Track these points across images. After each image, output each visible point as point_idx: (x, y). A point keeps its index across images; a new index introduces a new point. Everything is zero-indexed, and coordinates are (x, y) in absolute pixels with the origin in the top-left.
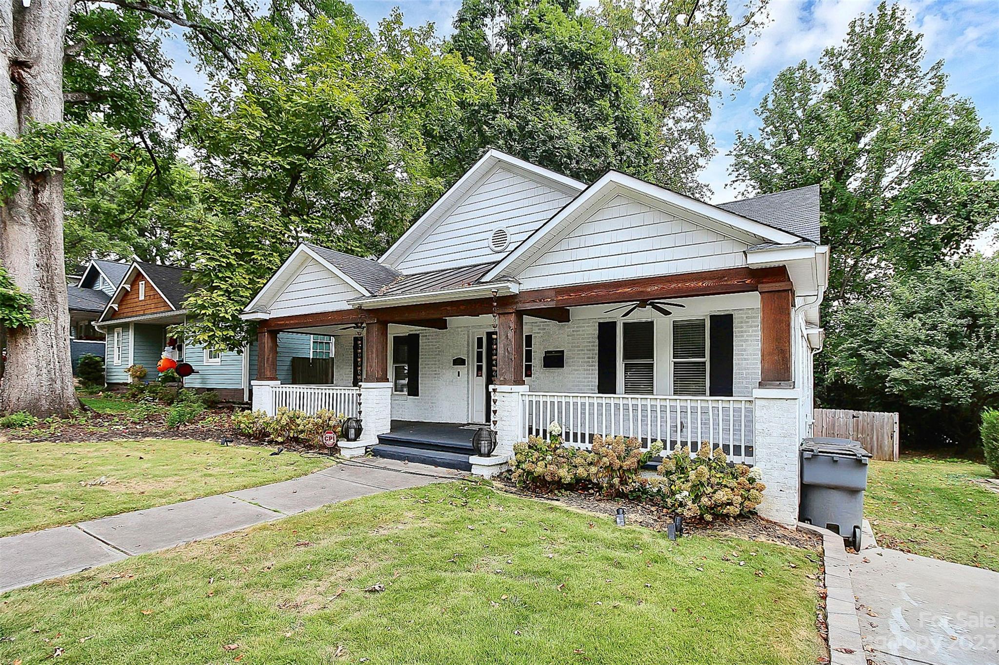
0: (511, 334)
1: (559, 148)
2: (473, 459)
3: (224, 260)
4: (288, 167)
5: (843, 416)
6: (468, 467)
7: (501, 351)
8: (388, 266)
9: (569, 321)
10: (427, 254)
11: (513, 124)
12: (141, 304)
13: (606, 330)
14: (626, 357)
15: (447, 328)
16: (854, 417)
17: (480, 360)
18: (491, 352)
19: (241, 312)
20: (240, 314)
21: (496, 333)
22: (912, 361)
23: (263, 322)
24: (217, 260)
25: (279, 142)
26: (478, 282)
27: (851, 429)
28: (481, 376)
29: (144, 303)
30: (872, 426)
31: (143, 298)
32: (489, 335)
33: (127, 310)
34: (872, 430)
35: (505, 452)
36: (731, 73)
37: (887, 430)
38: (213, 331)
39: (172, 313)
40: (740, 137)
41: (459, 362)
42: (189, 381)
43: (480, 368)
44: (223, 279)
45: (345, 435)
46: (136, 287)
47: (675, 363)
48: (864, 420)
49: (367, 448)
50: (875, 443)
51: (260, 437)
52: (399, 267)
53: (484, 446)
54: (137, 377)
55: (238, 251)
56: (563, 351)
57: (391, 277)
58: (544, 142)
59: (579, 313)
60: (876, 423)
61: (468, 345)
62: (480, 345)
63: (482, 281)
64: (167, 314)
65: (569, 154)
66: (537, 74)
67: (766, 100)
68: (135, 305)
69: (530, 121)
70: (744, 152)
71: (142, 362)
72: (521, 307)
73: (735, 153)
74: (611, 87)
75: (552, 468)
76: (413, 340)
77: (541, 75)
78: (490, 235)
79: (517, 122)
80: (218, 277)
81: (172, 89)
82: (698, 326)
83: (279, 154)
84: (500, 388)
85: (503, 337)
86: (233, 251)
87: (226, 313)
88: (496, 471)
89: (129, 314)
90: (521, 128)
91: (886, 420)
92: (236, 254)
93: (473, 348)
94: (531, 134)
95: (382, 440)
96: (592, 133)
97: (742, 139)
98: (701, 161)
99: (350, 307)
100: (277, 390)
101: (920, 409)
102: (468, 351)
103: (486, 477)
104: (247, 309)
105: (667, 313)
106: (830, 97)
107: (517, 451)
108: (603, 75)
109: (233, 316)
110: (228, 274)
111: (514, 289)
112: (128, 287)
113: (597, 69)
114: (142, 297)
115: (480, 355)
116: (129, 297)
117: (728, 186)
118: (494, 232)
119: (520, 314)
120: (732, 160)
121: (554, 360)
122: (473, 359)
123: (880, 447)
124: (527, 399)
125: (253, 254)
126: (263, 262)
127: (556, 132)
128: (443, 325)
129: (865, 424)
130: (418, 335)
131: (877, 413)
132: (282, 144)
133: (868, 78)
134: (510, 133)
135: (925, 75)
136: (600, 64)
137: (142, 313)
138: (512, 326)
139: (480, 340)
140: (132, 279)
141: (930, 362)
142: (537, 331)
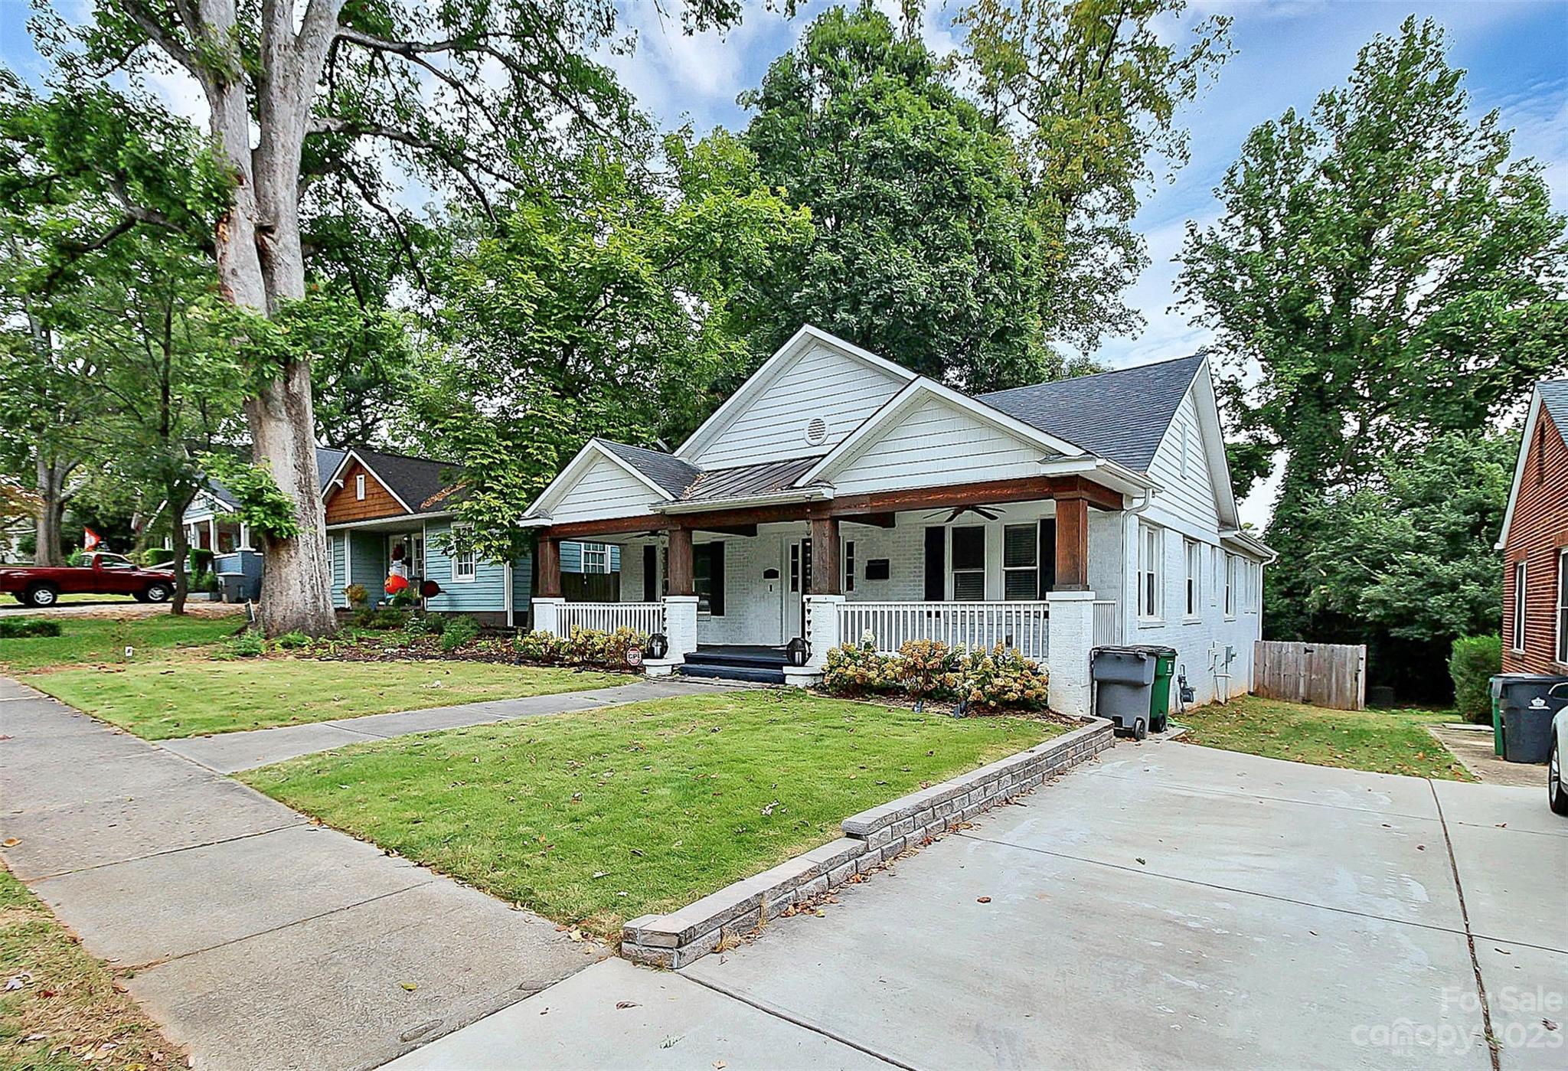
0: (826, 542)
1: (898, 292)
2: (786, 670)
3: (497, 456)
4: (567, 342)
5: (1292, 650)
6: (781, 679)
7: (815, 559)
8: (685, 460)
9: (894, 526)
10: (733, 446)
11: (837, 259)
12: (359, 504)
13: (934, 536)
14: (955, 566)
15: (756, 535)
16: (1306, 651)
17: (795, 571)
18: (806, 561)
19: (518, 518)
20: (517, 520)
21: (809, 540)
22: (1393, 574)
23: (544, 529)
24: (490, 457)
25: (555, 311)
26: (791, 487)
27: (1303, 668)
28: (797, 590)
29: (364, 504)
30: (1331, 664)
31: (363, 498)
32: (804, 541)
33: (338, 513)
34: (1331, 668)
35: (818, 661)
36: (1168, 142)
37: (1349, 668)
38: (489, 540)
39: (409, 517)
40: (1192, 231)
41: (771, 574)
42: (435, 605)
43: (795, 582)
44: (496, 478)
45: (649, 654)
46: (352, 482)
47: (1007, 572)
48: (1320, 656)
49: (673, 666)
50: (1334, 687)
51: (550, 658)
52: (698, 461)
53: (798, 656)
54: (356, 600)
55: (510, 444)
56: (887, 561)
57: (689, 475)
58: (879, 282)
59: (903, 518)
60: (1336, 659)
61: (782, 556)
62: (795, 555)
63: (796, 485)
64: (400, 519)
65: (912, 299)
66: (869, 187)
67: (1232, 173)
68: (351, 506)
69: (860, 253)
70: (1198, 255)
71: (364, 581)
72: (836, 513)
73: (1184, 257)
74: (970, 200)
75: (862, 670)
76: (717, 548)
77: (875, 188)
78: (806, 425)
79: (843, 256)
80: (489, 475)
81: (389, 216)
82: (1029, 530)
83: (556, 326)
84: (814, 598)
85: (818, 545)
86: (504, 443)
87: (503, 518)
88: (810, 681)
89: (343, 519)
90: (849, 262)
91: (1349, 655)
92: (506, 447)
93: (787, 558)
94: (861, 272)
95: (688, 658)
96: (943, 269)
97: (1196, 235)
98: (1127, 275)
99: (652, 512)
100: (563, 608)
101: (1404, 641)
102: (781, 561)
103: (800, 686)
104: (526, 514)
105: (993, 518)
106: (1327, 170)
107: (830, 656)
108: (959, 184)
109: (510, 522)
110: (501, 472)
111: (828, 494)
112: (340, 482)
113: (951, 178)
114: (361, 496)
115: (795, 565)
116: (343, 496)
117: (1173, 310)
118: (810, 421)
119: (835, 520)
120: (1182, 267)
121: (878, 570)
122: (787, 571)
123: (1341, 690)
124: (842, 610)
125: (527, 447)
126: (540, 457)
127: (894, 270)
128: (751, 531)
129: (1322, 660)
130: (721, 544)
131: (1338, 646)
132: (559, 313)
133: (1381, 142)
134: (834, 271)
135: (1471, 134)
136: (954, 169)
137: (362, 516)
138: (827, 533)
139: (795, 549)
140: (346, 471)
141: (1420, 575)
142: (859, 537)
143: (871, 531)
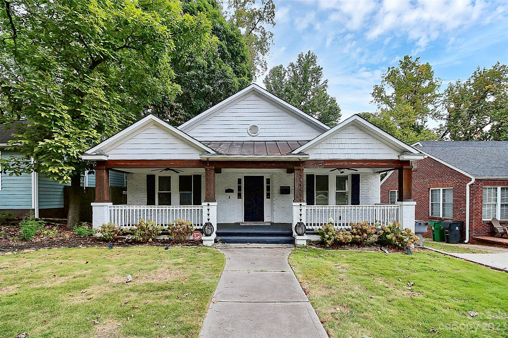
0: (303, 179)
2: (297, 238)
14: (316, 190)
17: (239, 190)
23: (102, 162)
28: (241, 198)
41: (229, 191)
43: (240, 194)
47: (336, 192)
56: (289, 187)
62: (239, 183)
63: (292, 153)
82: (345, 178)
85: (298, 180)
93: (236, 184)
95: (219, 234)
115: (239, 187)
118: (250, 126)
130: (200, 176)
138: (303, 175)
139: (239, 180)
142: (276, 177)
143: (281, 175)
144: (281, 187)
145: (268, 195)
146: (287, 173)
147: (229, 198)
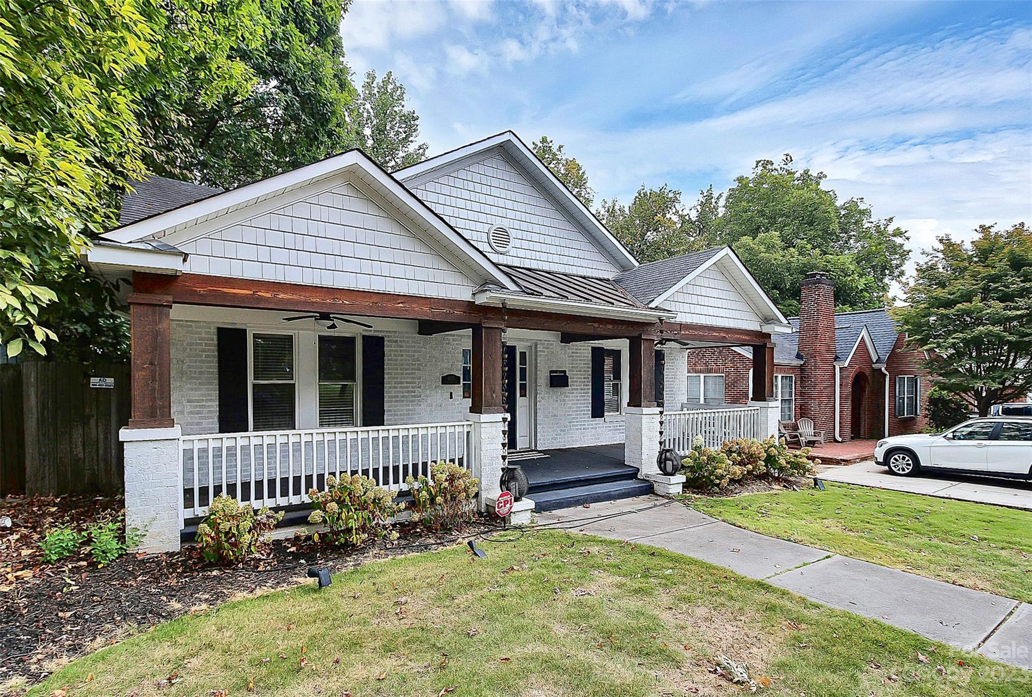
78: (490, 230)
142: (541, 349)
143: (551, 345)
144: (551, 372)
145: (523, 387)
146: (561, 342)
147: (451, 398)
